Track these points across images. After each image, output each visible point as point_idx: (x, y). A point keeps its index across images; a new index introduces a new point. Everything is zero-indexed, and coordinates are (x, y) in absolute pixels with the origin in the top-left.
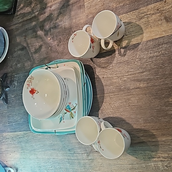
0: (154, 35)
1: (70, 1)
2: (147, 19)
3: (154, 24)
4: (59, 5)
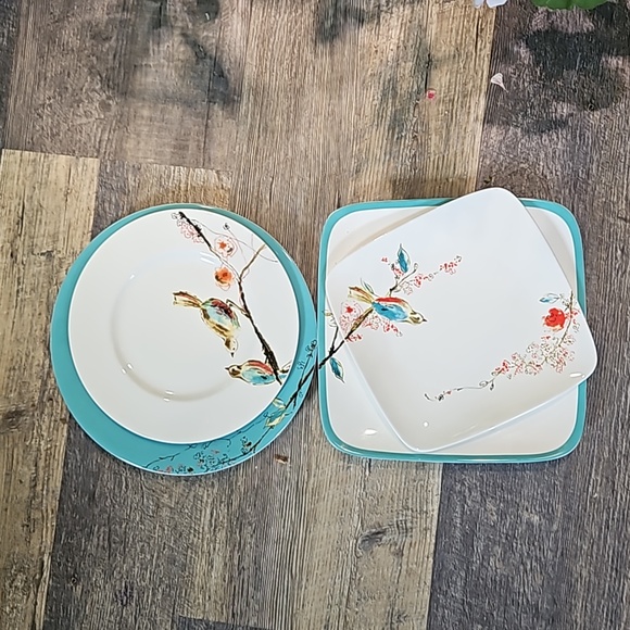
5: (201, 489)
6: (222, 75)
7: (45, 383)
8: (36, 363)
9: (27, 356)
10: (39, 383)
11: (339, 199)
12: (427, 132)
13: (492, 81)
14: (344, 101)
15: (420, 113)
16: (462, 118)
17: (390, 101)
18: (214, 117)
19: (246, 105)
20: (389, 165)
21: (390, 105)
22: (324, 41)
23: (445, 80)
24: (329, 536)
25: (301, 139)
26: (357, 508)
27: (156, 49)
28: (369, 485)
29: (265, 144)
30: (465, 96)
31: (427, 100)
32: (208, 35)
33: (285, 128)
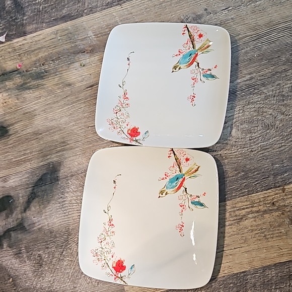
0: (275, 255)
1: (60, 171)
2: (255, 221)
3: (271, 233)
4: (28, 177)
5: (284, 90)
6: (41, 179)
7: (265, 212)
8: (254, 223)
9: (252, 231)
10: (266, 216)
11: (88, 88)
12: (39, 60)
13: (4, 41)
14: (36, 107)
15: (30, 68)
16: (26, 47)
17: (28, 85)
18: (66, 174)
19: (54, 158)
20: (61, 71)
21: (30, 84)
22: (7, 131)
23: (10, 63)
24: (276, 11)
25: (63, 121)
26: (253, 4)
27: (37, 224)
28: (237, 4)
29: (72, 140)
30: (15, 50)
31: (23, 67)
32: (21, 197)
33: (59, 132)
